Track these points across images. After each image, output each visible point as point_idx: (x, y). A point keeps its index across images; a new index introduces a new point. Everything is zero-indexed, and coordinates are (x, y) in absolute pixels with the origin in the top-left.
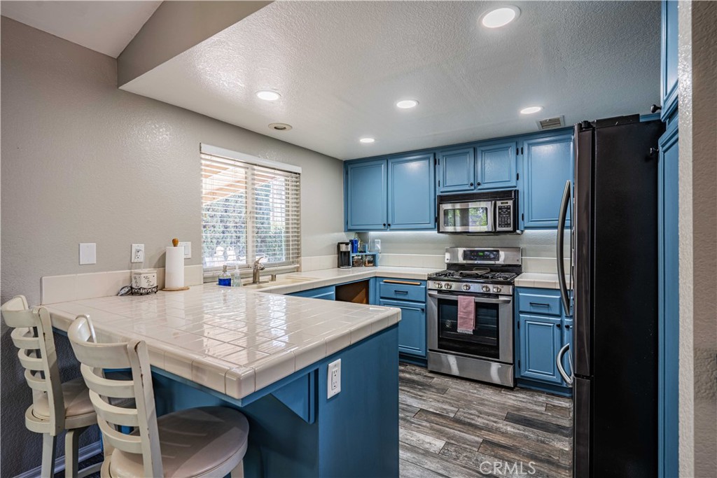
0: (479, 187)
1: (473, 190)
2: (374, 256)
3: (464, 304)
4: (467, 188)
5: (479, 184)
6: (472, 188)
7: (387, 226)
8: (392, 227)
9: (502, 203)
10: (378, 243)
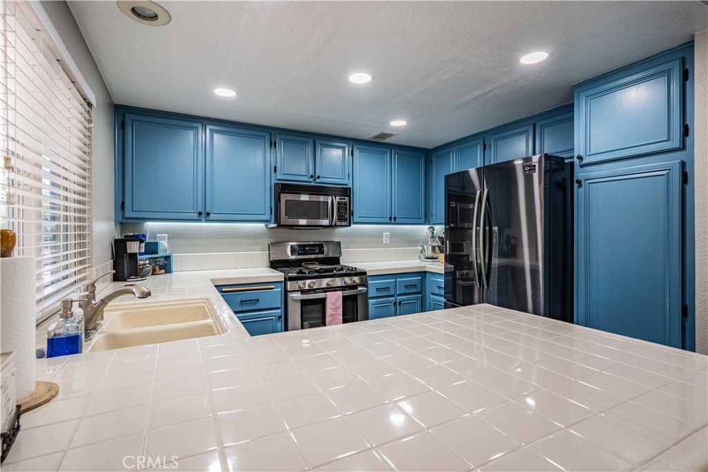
0: (318, 181)
1: (310, 182)
2: (167, 258)
3: (333, 300)
4: (306, 179)
5: (319, 177)
6: (311, 180)
7: (204, 215)
8: (212, 217)
9: (340, 199)
10: (163, 238)
